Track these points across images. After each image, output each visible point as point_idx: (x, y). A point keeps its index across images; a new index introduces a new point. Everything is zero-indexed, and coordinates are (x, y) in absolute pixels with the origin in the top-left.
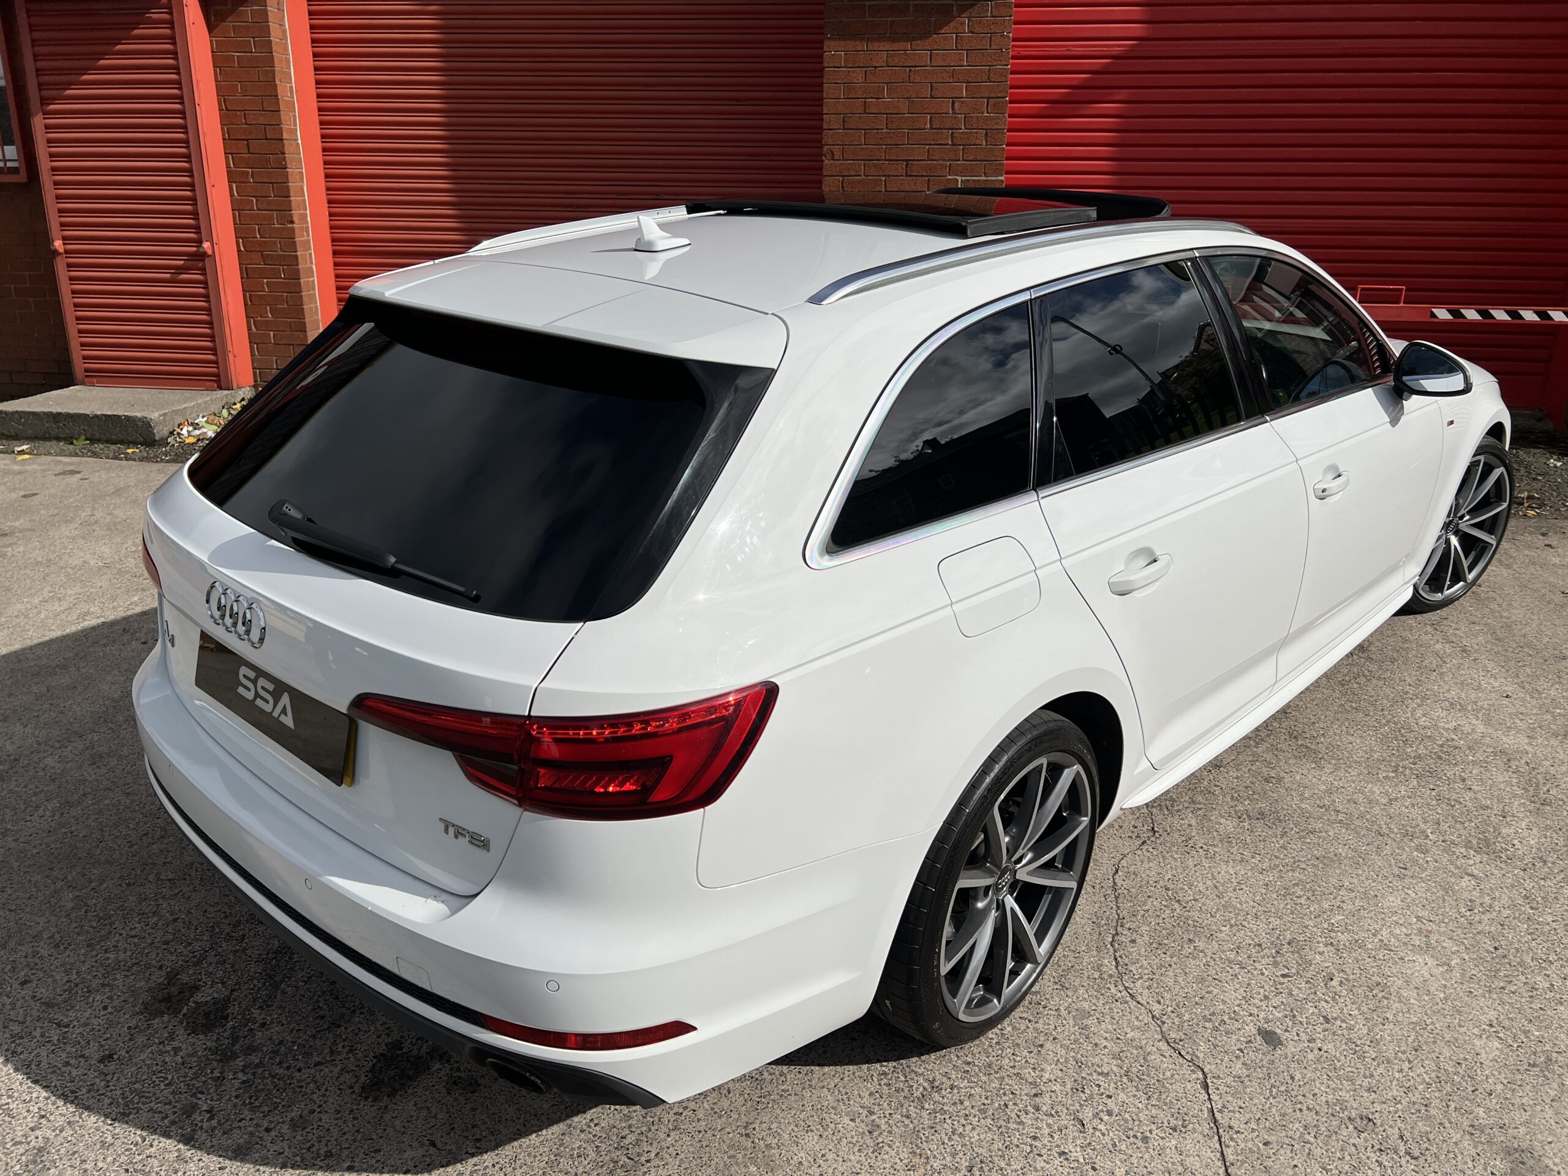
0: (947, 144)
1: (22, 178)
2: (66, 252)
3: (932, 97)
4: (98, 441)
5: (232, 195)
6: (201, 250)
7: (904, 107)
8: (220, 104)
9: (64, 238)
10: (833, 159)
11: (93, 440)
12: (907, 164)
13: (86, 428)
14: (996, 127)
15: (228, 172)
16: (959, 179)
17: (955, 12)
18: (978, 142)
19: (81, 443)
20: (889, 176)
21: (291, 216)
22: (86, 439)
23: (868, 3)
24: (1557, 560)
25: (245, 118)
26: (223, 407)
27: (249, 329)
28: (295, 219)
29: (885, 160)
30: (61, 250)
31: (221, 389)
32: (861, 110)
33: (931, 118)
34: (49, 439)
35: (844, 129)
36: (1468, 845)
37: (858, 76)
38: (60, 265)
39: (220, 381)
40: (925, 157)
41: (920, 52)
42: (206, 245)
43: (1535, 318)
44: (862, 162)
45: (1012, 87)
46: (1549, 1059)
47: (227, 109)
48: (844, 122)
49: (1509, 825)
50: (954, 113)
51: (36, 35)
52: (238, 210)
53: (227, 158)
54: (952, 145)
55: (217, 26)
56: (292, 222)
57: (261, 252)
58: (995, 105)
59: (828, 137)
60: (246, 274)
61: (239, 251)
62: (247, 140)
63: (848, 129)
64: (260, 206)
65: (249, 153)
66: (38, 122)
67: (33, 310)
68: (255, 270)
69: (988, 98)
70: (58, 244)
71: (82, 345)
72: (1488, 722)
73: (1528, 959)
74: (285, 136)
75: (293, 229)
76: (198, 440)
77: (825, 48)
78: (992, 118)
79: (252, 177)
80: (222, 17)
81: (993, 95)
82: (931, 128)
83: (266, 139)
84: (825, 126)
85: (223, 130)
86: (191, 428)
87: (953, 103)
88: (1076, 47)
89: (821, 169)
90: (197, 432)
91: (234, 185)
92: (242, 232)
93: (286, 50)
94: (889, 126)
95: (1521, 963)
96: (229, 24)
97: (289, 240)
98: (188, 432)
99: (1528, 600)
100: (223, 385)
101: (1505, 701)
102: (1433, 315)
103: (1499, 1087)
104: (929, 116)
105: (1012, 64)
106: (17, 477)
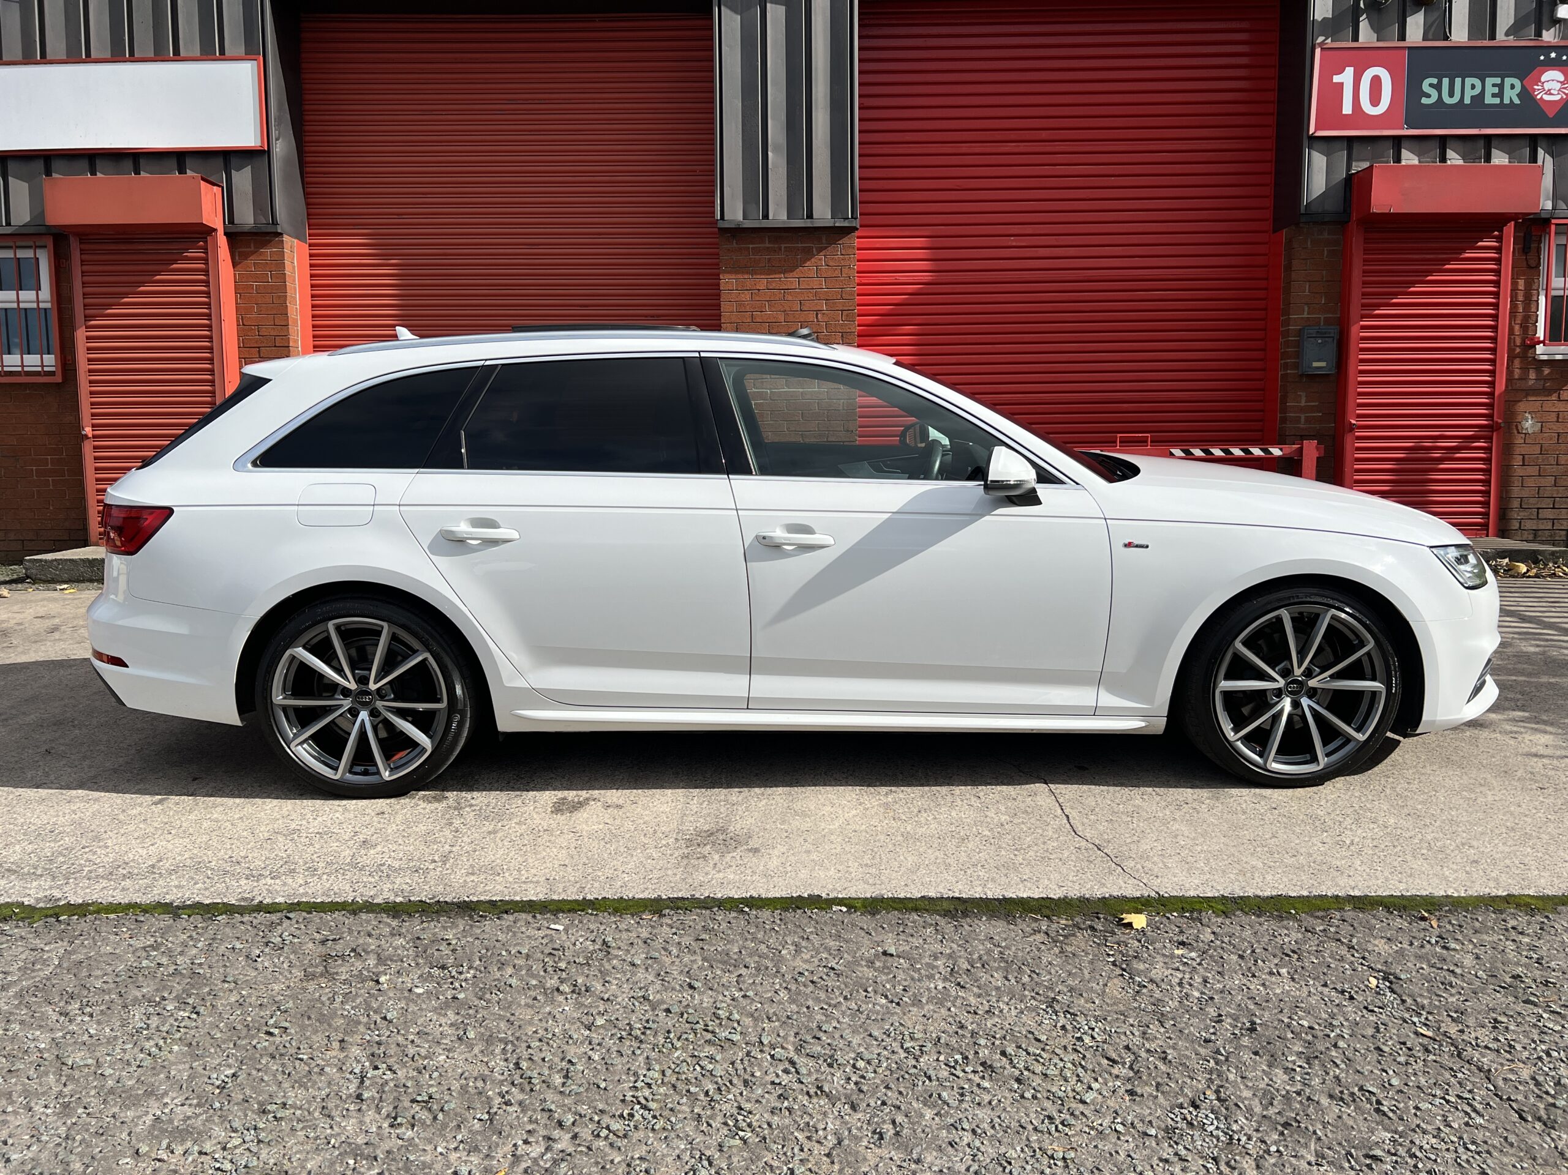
1: (58, 379)
2: (94, 436)
3: (802, 310)
7: (782, 317)
8: (238, 321)
9: (93, 426)
14: (849, 331)
17: (815, 252)
23: (751, 246)
25: (258, 331)
30: (90, 435)
32: (750, 319)
34: (83, 581)
37: (746, 296)
38: (87, 448)
41: (791, 280)
43: (1241, 454)
45: (859, 305)
47: (243, 325)
50: (819, 321)
51: (85, 268)
53: (240, 362)
55: (240, 263)
58: (847, 315)
62: (259, 347)
65: (260, 357)
66: (81, 334)
67: (51, 487)
69: (842, 311)
70: (88, 430)
77: (721, 277)
78: (846, 325)
80: (245, 256)
81: (846, 308)
83: (275, 346)
85: (239, 339)
87: (817, 315)
88: (902, 278)
93: (294, 281)
96: (250, 261)
102: (1172, 454)
105: (858, 289)
106: (75, 601)
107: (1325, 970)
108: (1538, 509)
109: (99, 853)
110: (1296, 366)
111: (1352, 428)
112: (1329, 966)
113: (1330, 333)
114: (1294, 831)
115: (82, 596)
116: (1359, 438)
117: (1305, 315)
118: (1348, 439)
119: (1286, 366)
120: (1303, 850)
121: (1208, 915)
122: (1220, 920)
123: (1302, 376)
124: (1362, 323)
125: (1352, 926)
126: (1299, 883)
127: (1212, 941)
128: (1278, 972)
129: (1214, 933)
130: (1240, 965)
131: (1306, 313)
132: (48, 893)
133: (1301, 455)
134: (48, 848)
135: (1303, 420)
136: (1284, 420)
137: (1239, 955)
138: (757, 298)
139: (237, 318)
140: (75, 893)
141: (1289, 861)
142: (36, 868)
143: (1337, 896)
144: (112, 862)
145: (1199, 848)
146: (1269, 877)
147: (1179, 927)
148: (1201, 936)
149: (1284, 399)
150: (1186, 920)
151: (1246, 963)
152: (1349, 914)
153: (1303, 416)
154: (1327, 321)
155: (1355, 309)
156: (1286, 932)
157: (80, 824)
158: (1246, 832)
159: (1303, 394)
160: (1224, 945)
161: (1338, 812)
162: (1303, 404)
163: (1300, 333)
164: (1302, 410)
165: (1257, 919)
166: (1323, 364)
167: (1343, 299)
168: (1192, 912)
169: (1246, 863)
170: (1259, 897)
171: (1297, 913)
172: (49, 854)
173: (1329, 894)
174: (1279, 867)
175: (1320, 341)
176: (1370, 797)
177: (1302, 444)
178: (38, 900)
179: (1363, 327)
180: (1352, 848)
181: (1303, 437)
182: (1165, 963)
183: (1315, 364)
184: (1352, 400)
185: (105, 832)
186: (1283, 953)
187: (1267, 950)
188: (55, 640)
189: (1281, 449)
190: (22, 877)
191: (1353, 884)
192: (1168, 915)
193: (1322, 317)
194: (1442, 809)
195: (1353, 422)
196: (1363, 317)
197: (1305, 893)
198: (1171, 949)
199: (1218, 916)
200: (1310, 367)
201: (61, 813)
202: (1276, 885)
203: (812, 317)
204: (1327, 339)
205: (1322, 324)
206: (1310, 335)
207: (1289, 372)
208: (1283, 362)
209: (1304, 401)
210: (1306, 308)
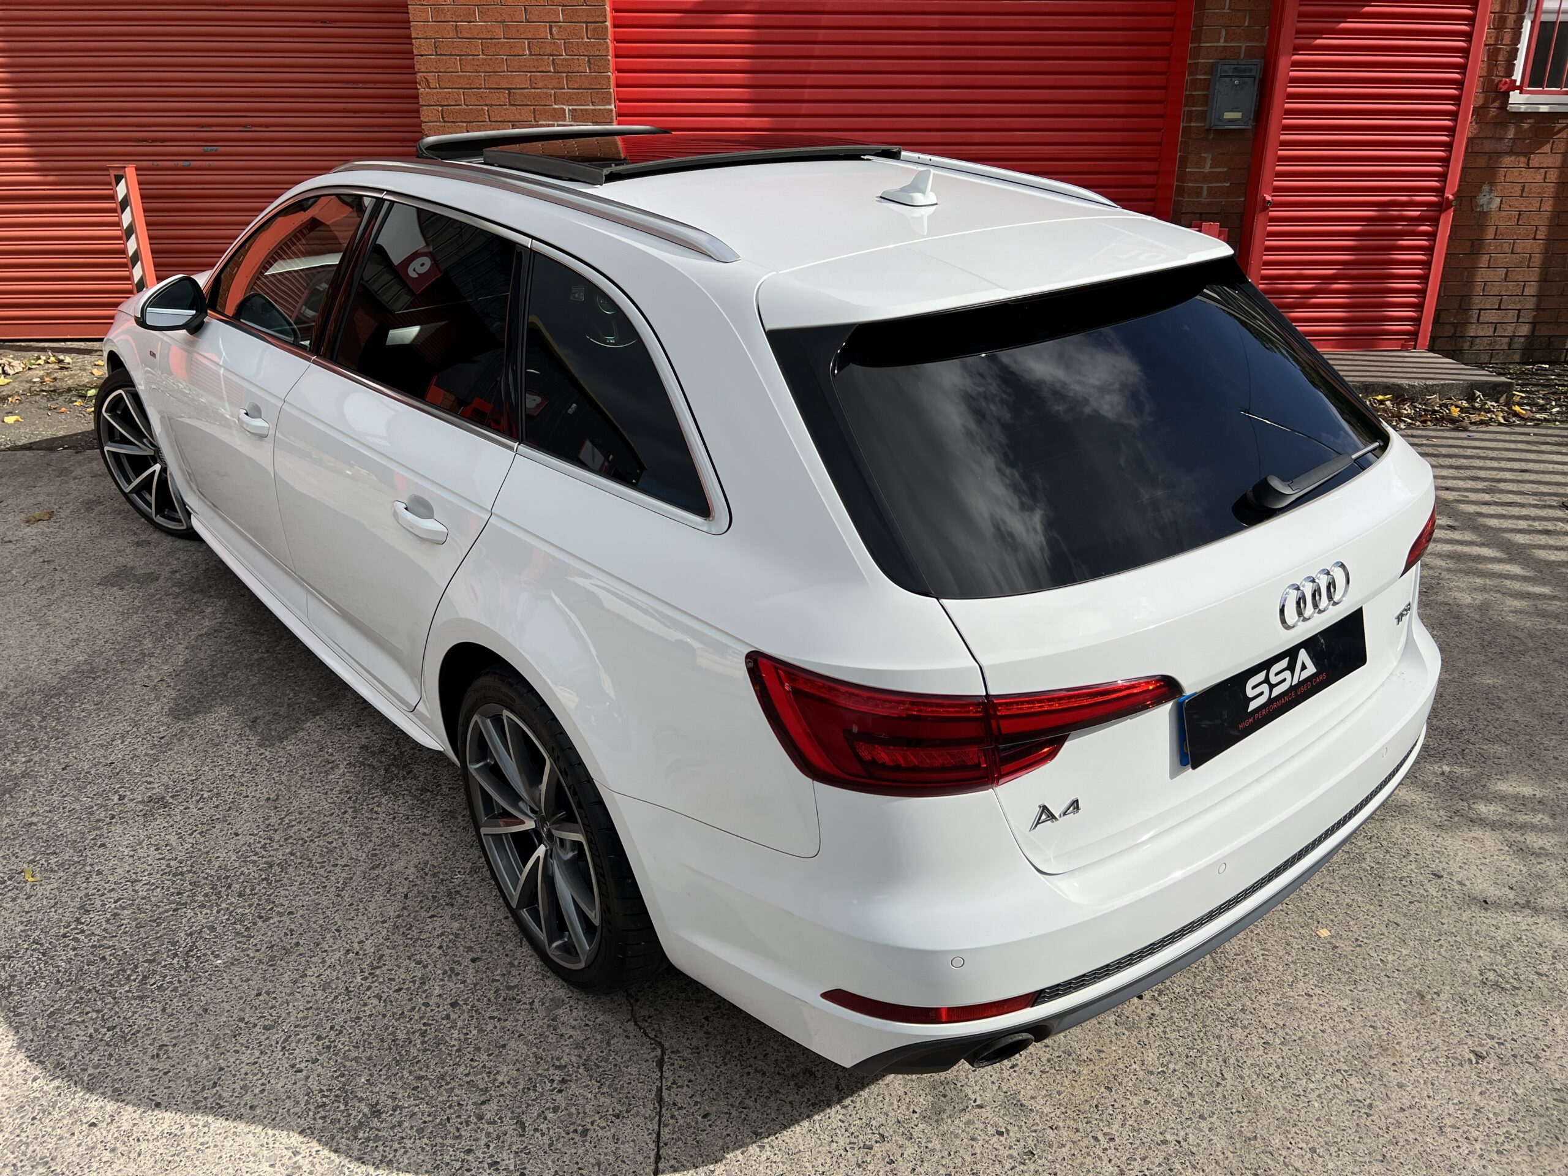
0: (550, 72)
3: (527, 21)
7: (499, 31)
10: (429, 87)
12: (510, 93)
14: (597, 53)
16: (566, 108)
18: (581, 69)
20: (491, 105)
29: (485, 88)
32: (452, 34)
33: (529, 43)
35: (436, 54)
44: (461, 91)
48: (436, 48)
50: (552, 38)
54: (555, 72)
58: (594, 30)
59: (420, 64)
63: (441, 55)
69: (587, 23)
78: (594, 45)
81: (591, 20)
82: (531, 55)
84: (415, 52)
87: (551, 27)
89: (417, 97)
94: (486, 52)
104: (526, 41)
108: (1480, 310)
110: (1203, 116)
111: (1265, 206)
113: (1250, 71)
116: (1273, 219)
117: (1222, 43)
118: (1260, 220)
119: (1190, 116)
123: (1208, 131)
124: (1295, 57)
131: (1222, 40)
135: (1205, 192)
136: (1181, 190)
138: (462, 1)
149: (1184, 161)
153: (1205, 187)
154: (1249, 53)
155: (1287, 37)
159: (1208, 156)
162: (1207, 170)
163: (1211, 69)
164: (1205, 178)
166: (1237, 115)
167: (1273, 20)
175: (1236, 82)
179: (1295, 64)
183: (1228, 115)
184: (1271, 166)
193: (1243, 46)
195: (1269, 198)
196: (1297, 49)
200: (1220, 119)
203: (544, 31)
204: (1246, 79)
205: (1242, 56)
206: (1225, 72)
207: (1193, 124)
208: (1186, 109)
209: (1208, 165)
210: (1224, 33)
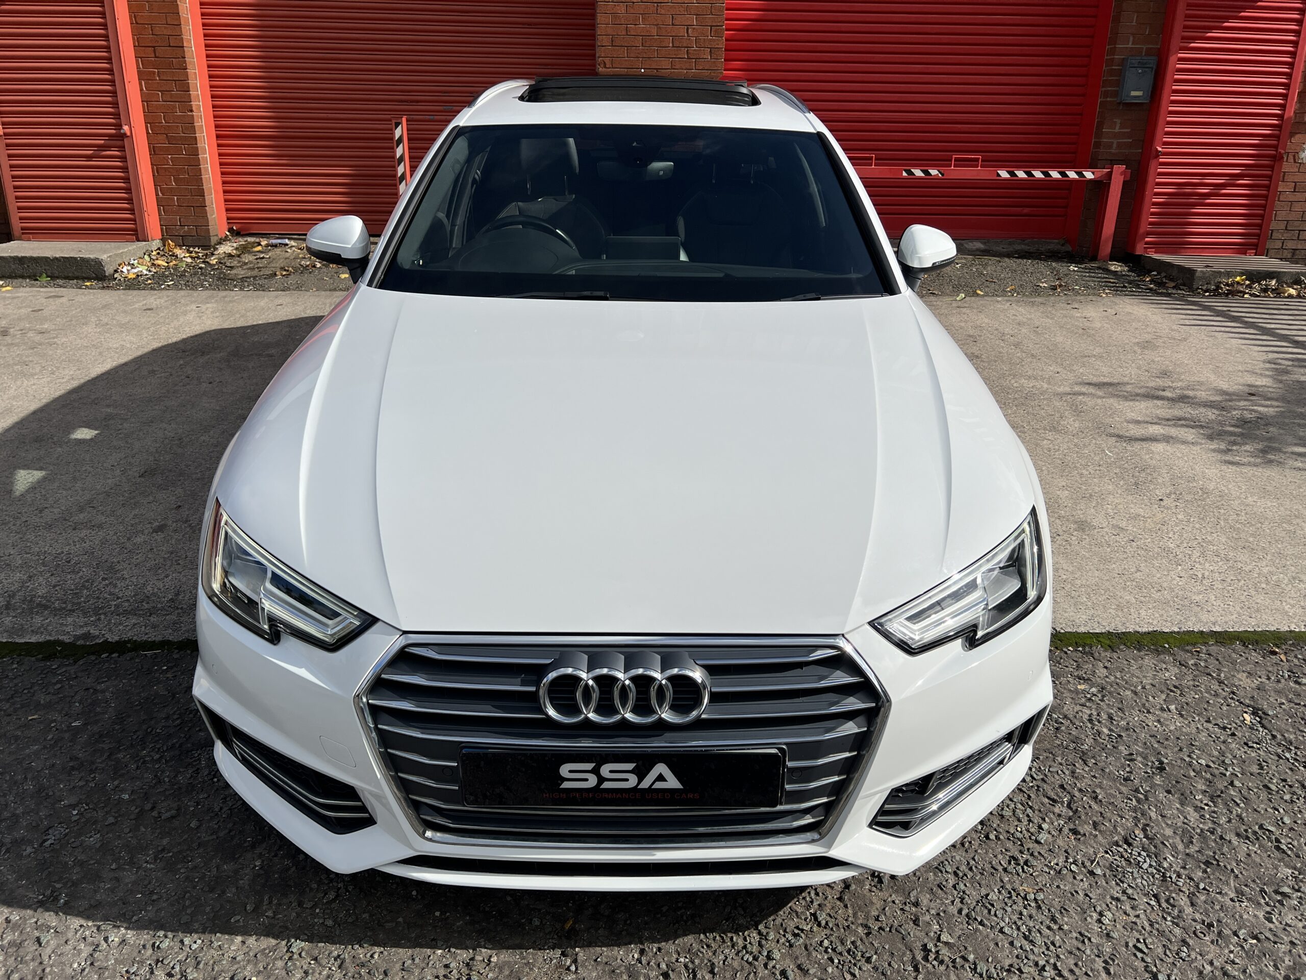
0: (685, 58)
3: (673, 25)
4: (58, 278)
5: (141, 90)
6: (122, 131)
7: (654, 31)
8: (131, 19)
9: (4, 124)
10: (605, 67)
11: (53, 277)
13: (47, 268)
14: (717, 46)
15: (138, 71)
18: (705, 57)
19: (44, 279)
21: (191, 106)
22: (48, 276)
24: (1079, 315)
25: (152, 30)
26: (145, 254)
27: (157, 195)
28: (194, 109)
31: (138, 241)
32: (624, 33)
33: (673, 39)
34: (16, 278)
35: (612, 46)
36: (1045, 429)
39: (137, 234)
40: (669, 67)
42: (126, 128)
45: (727, 20)
46: (1091, 495)
47: (137, 23)
48: (612, 41)
49: (1064, 421)
50: (688, 36)
52: (147, 102)
53: (137, 62)
54: (689, 58)
56: (192, 111)
57: (166, 134)
58: (715, 31)
59: (600, 52)
60: (154, 151)
61: (148, 133)
62: (154, 47)
63: (615, 46)
64: (165, 99)
65: (156, 57)
68: (161, 149)
69: (711, 26)
71: (19, 208)
72: (1049, 383)
73: (1078, 465)
74: (185, 44)
75: (193, 116)
76: (138, 276)
78: (714, 40)
79: (159, 77)
81: (714, 24)
82: (673, 47)
83: (170, 46)
84: (598, 44)
85: (133, 39)
86: (129, 268)
87: (688, 29)
90: (135, 271)
91: (143, 82)
92: (150, 120)
94: (644, 44)
95: (1075, 467)
97: (190, 126)
98: (128, 270)
99: (1064, 333)
100: (140, 238)
101: (1057, 375)
102: (998, 175)
103: (1070, 505)
104: (671, 38)
105: (727, 3)
106: (15, 301)
107: (1206, 706)
108: (1300, 231)
109: (119, 585)
110: (1116, 94)
111: (1158, 154)
112: (1208, 702)
113: (1149, 63)
114: (1154, 564)
115: (20, 295)
116: (1163, 164)
117: (1130, 46)
118: (1153, 163)
119: (1106, 94)
120: (1165, 585)
121: (1098, 649)
122: (1108, 654)
123: (1119, 103)
124: (1179, 55)
125: (1218, 660)
126: (1169, 619)
127: (1107, 677)
128: (1167, 707)
129: (1106, 667)
130: (1136, 701)
131: (1130, 43)
132: (85, 630)
133: (1110, 179)
134: (71, 581)
135: (1115, 145)
136: (1098, 145)
137: (1132, 690)
138: (632, 11)
139: (130, 16)
140: (110, 630)
141: (1156, 596)
142: (65, 603)
143: (1202, 632)
144: (134, 596)
145: (1078, 582)
146: (1143, 613)
147: (1076, 661)
148: (1097, 671)
149: (1101, 125)
150: (1080, 654)
151: (1140, 699)
152: (1214, 649)
153: (1115, 142)
154: (1149, 52)
155: (1176, 42)
156: (1164, 666)
157: (93, 553)
158: (1114, 566)
159: (1118, 121)
160: (1118, 680)
161: (1185, 545)
162: (1117, 130)
163: (1123, 62)
164: (1115, 136)
165: (1138, 654)
166: (1140, 93)
167: (1165, 31)
168: (1084, 647)
169: (1121, 597)
170: (1138, 632)
171: (1170, 647)
172: (73, 587)
173: (1196, 630)
174: (1149, 602)
175: (1140, 71)
176: (1209, 529)
177: (1112, 168)
178: (78, 638)
179: (1181, 59)
180: (1204, 582)
181: (1112, 162)
182: (1072, 698)
183: (1133, 93)
184: (1161, 128)
185: (119, 562)
186: (1168, 689)
187: (1155, 686)
188: (8, 345)
189: (1093, 173)
190: (55, 612)
191: (1213, 619)
192: (1065, 650)
193: (1145, 47)
194: (1270, 542)
195: (1160, 149)
196: (1181, 50)
197: (1176, 630)
198: (1074, 684)
199: (1106, 650)
200: (1128, 96)
201: (71, 542)
202: (1151, 621)
203: (683, 32)
204: (1147, 69)
205: (1144, 54)
206: (1133, 64)
207: (1108, 99)
208: (1103, 89)
209: (1117, 127)
210: (1131, 39)
